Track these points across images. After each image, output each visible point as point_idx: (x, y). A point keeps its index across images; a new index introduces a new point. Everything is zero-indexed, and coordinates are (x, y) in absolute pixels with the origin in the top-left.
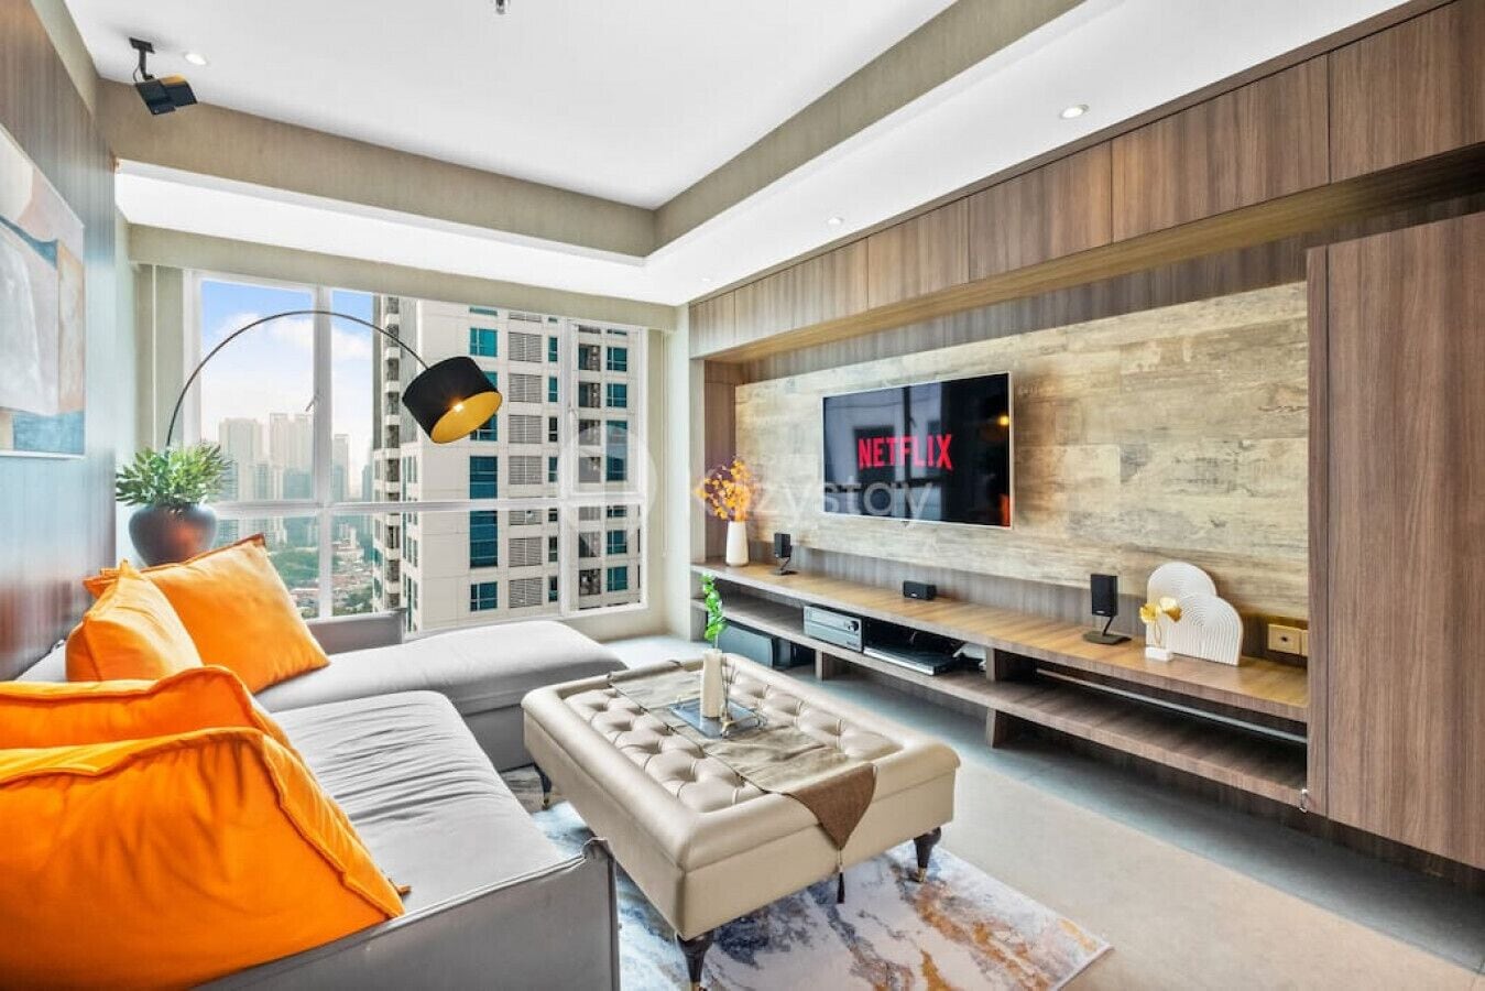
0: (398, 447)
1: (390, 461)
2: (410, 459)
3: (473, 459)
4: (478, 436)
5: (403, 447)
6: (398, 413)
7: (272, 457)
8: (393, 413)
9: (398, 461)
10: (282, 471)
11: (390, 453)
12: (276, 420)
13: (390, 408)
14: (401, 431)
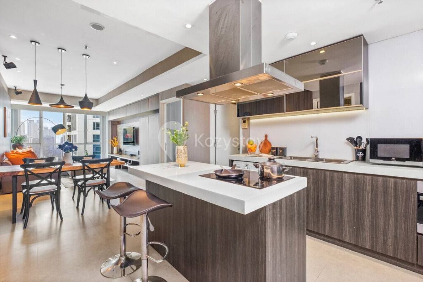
0: (71, 132)
1: (68, 136)
2: (74, 135)
3: (94, 135)
4: (95, 129)
5: (72, 132)
6: (71, 122)
7: (28, 134)
8: (69, 121)
9: (71, 136)
10: (32, 139)
11: (68, 133)
12: (30, 122)
13: (68, 120)
14: (72, 127)
